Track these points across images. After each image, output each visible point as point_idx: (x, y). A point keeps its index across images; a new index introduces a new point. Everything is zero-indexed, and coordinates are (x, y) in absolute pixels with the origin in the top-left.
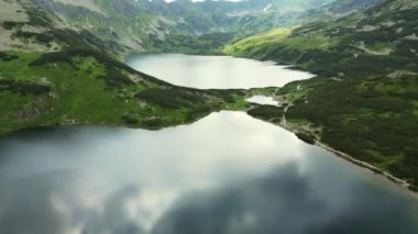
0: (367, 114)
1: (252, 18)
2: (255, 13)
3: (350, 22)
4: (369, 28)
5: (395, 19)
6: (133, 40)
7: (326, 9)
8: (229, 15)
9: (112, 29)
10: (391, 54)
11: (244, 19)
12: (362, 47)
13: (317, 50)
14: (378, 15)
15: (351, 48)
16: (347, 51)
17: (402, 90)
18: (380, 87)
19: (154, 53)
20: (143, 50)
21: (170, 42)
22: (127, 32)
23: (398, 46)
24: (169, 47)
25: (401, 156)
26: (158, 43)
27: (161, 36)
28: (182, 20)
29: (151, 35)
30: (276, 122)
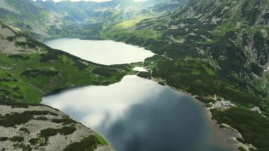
0: (179, 74)
1: (110, 13)
2: (111, 9)
3: (165, 22)
4: (174, 27)
5: (185, 23)
6: (41, 30)
7: (151, 10)
8: (96, 11)
9: (26, 23)
10: (184, 42)
11: (105, 13)
12: (172, 38)
13: (152, 39)
14: (177, 19)
15: (167, 39)
16: (166, 40)
17: (188, 65)
18: (182, 64)
19: (57, 38)
20: (50, 36)
21: (66, 31)
22: (36, 24)
23: (187, 38)
24: (66, 34)
25: (189, 87)
26: (58, 31)
27: (58, 26)
28: (66, 14)
29: (52, 26)
30: (150, 79)
